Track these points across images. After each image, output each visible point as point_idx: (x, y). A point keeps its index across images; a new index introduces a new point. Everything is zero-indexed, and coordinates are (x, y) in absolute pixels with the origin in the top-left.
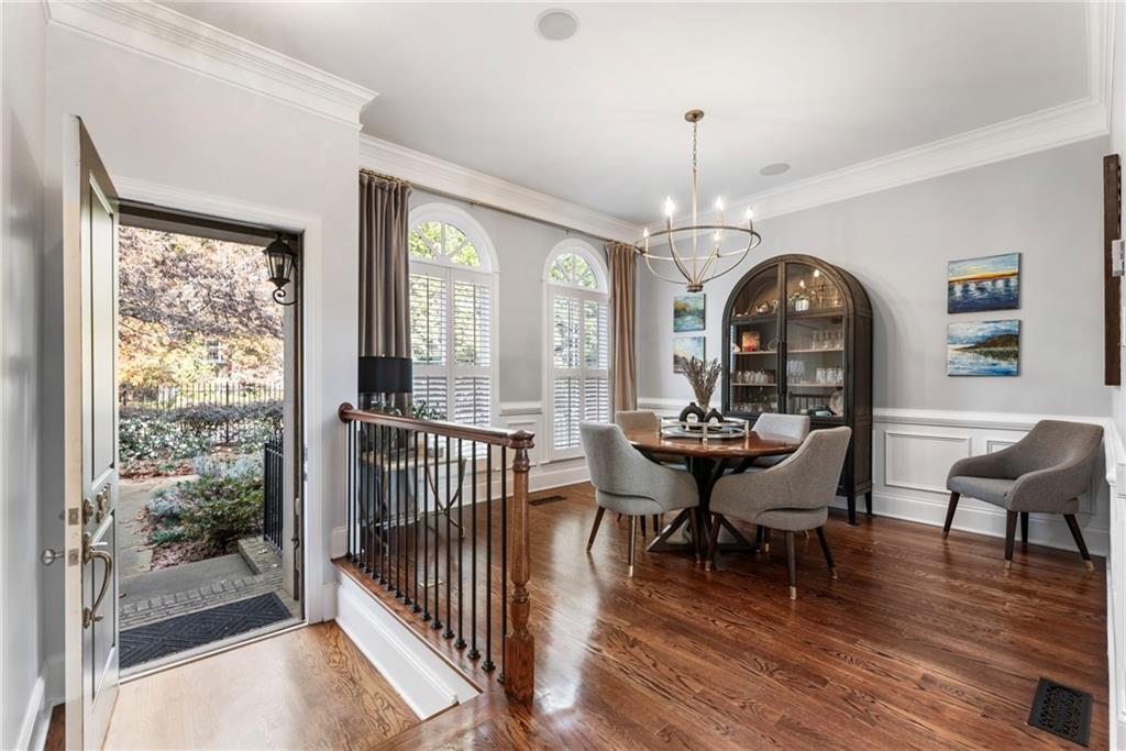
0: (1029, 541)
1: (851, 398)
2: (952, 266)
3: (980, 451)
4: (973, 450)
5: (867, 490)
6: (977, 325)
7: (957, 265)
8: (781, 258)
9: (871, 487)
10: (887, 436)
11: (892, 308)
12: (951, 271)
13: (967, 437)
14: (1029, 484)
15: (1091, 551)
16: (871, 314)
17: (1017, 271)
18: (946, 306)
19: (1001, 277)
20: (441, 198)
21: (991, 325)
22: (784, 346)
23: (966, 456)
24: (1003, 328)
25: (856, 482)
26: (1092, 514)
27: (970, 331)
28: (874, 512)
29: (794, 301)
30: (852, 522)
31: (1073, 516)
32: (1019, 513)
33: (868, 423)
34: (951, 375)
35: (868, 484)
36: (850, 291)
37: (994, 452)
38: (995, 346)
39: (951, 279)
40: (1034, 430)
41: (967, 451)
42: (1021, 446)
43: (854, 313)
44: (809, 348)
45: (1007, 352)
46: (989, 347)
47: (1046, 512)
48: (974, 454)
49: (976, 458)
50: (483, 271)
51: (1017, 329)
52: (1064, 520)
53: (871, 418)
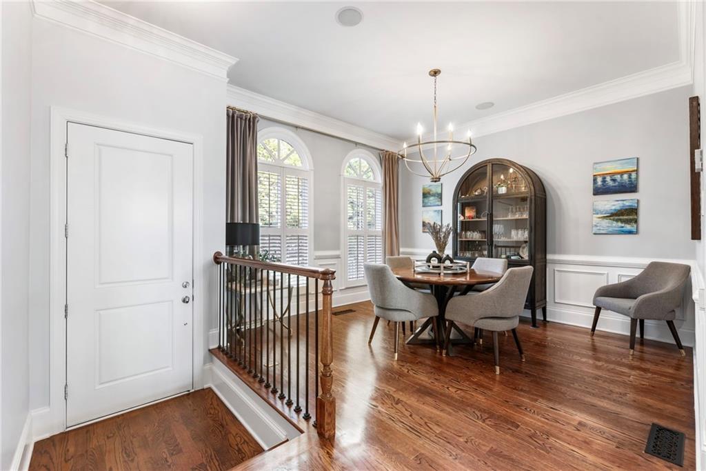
0: (645, 337)
1: (533, 248)
2: (596, 166)
3: (614, 281)
4: (609, 280)
5: (543, 306)
6: (611, 202)
7: (599, 165)
8: (489, 161)
9: (546, 304)
10: (556, 272)
11: (559, 192)
12: (595, 169)
13: (606, 273)
14: (644, 302)
15: (684, 344)
16: (546, 196)
17: (636, 168)
18: (592, 190)
19: (626, 172)
20: (278, 124)
21: (620, 202)
22: (491, 215)
23: (605, 284)
24: (628, 204)
25: (536, 301)
26: (684, 321)
27: (607, 206)
28: (548, 319)
29: (497, 187)
30: (534, 325)
31: (672, 322)
32: (638, 320)
33: (544, 263)
34: (595, 234)
35: (544, 301)
36: (532, 181)
37: (622, 281)
38: (623, 215)
39: (595, 174)
40: (648, 267)
41: (606, 281)
42: (639, 278)
43: (535, 195)
44: (506, 217)
45: (630, 219)
46: (619, 216)
47: (655, 319)
48: (610, 283)
49: (610, 285)
50: (303, 169)
51: (636, 205)
52: (666, 324)
53: (546, 262)
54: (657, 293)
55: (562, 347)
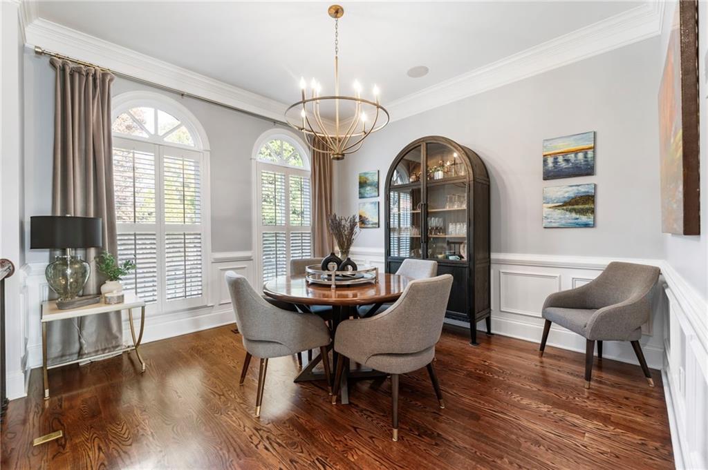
0: (603, 356)
1: (472, 246)
2: (546, 143)
3: (567, 286)
4: (562, 286)
5: (487, 316)
6: (566, 188)
7: (551, 142)
8: (423, 139)
9: (490, 313)
10: (502, 274)
11: (504, 177)
12: (544, 147)
13: (558, 275)
14: (603, 318)
15: (650, 365)
16: (489, 182)
17: (593, 145)
18: (542, 173)
19: (581, 150)
20: (144, 86)
21: (574, 188)
22: (426, 206)
23: (557, 291)
24: (583, 190)
25: (476, 311)
26: (651, 336)
27: (559, 193)
28: (492, 331)
29: (433, 172)
30: (474, 342)
31: (637, 341)
32: (596, 341)
33: (488, 264)
34: (545, 228)
35: (487, 311)
36: (471, 163)
37: (577, 287)
38: (577, 205)
39: (545, 153)
40: (607, 268)
41: (558, 287)
42: (598, 283)
43: (474, 180)
44: (444, 208)
45: (587, 209)
46: (573, 205)
47: (617, 340)
48: (564, 289)
49: (564, 292)
50: (196, 149)
51: (593, 191)
52: (631, 345)
53: (490, 261)
54: (619, 305)
55: (501, 378)
